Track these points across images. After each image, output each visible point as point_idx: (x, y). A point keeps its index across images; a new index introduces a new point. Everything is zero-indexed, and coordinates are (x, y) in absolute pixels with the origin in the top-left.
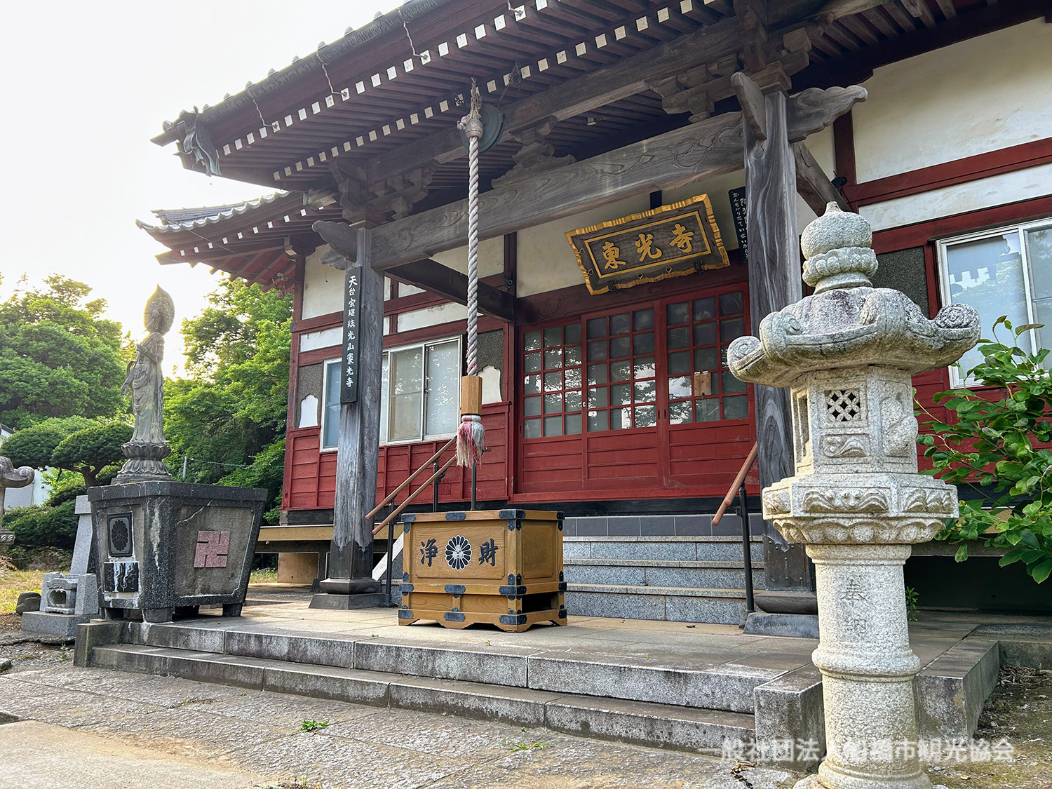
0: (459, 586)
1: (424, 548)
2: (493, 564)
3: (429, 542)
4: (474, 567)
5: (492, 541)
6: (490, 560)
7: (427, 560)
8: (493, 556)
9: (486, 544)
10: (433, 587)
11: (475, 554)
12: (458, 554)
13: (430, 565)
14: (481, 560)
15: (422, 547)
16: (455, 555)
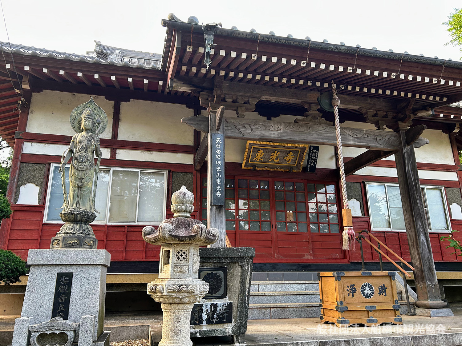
0: (373, 306)
1: (349, 289)
2: (386, 295)
3: (351, 285)
4: (376, 297)
5: (384, 285)
6: (384, 293)
7: (351, 295)
8: (385, 292)
9: (381, 286)
10: (359, 307)
11: (376, 291)
12: (367, 291)
13: (353, 296)
14: (380, 294)
15: (347, 288)
16: (366, 292)
